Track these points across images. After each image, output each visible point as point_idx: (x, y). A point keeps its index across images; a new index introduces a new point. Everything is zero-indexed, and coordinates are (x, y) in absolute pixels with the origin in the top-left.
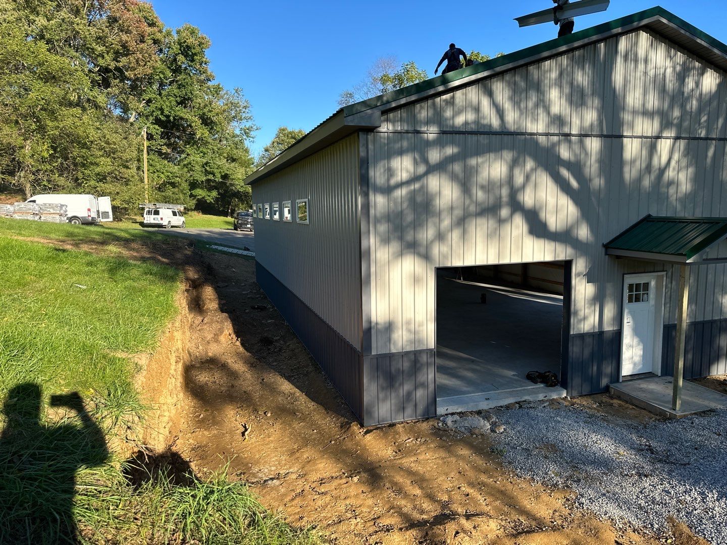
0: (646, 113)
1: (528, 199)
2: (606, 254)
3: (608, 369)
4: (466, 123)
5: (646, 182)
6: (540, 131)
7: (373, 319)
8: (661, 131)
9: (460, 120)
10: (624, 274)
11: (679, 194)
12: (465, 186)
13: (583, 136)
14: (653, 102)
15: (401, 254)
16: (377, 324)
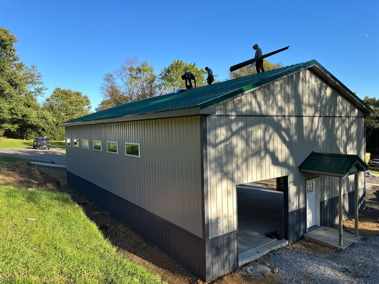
0: (310, 106)
1: (271, 147)
2: (299, 171)
3: (302, 227)
4: (247, 110)
5: (311, 137)
6: (274, 114)
7: (210, 218)
8: (315, 114)
9: (244, 109)
10: (306, 180)
11: (322, 141)
12: (247, 141)
13: (290, 116)
14: (312, 101)
15: (221, 180)
16: (211, 220)
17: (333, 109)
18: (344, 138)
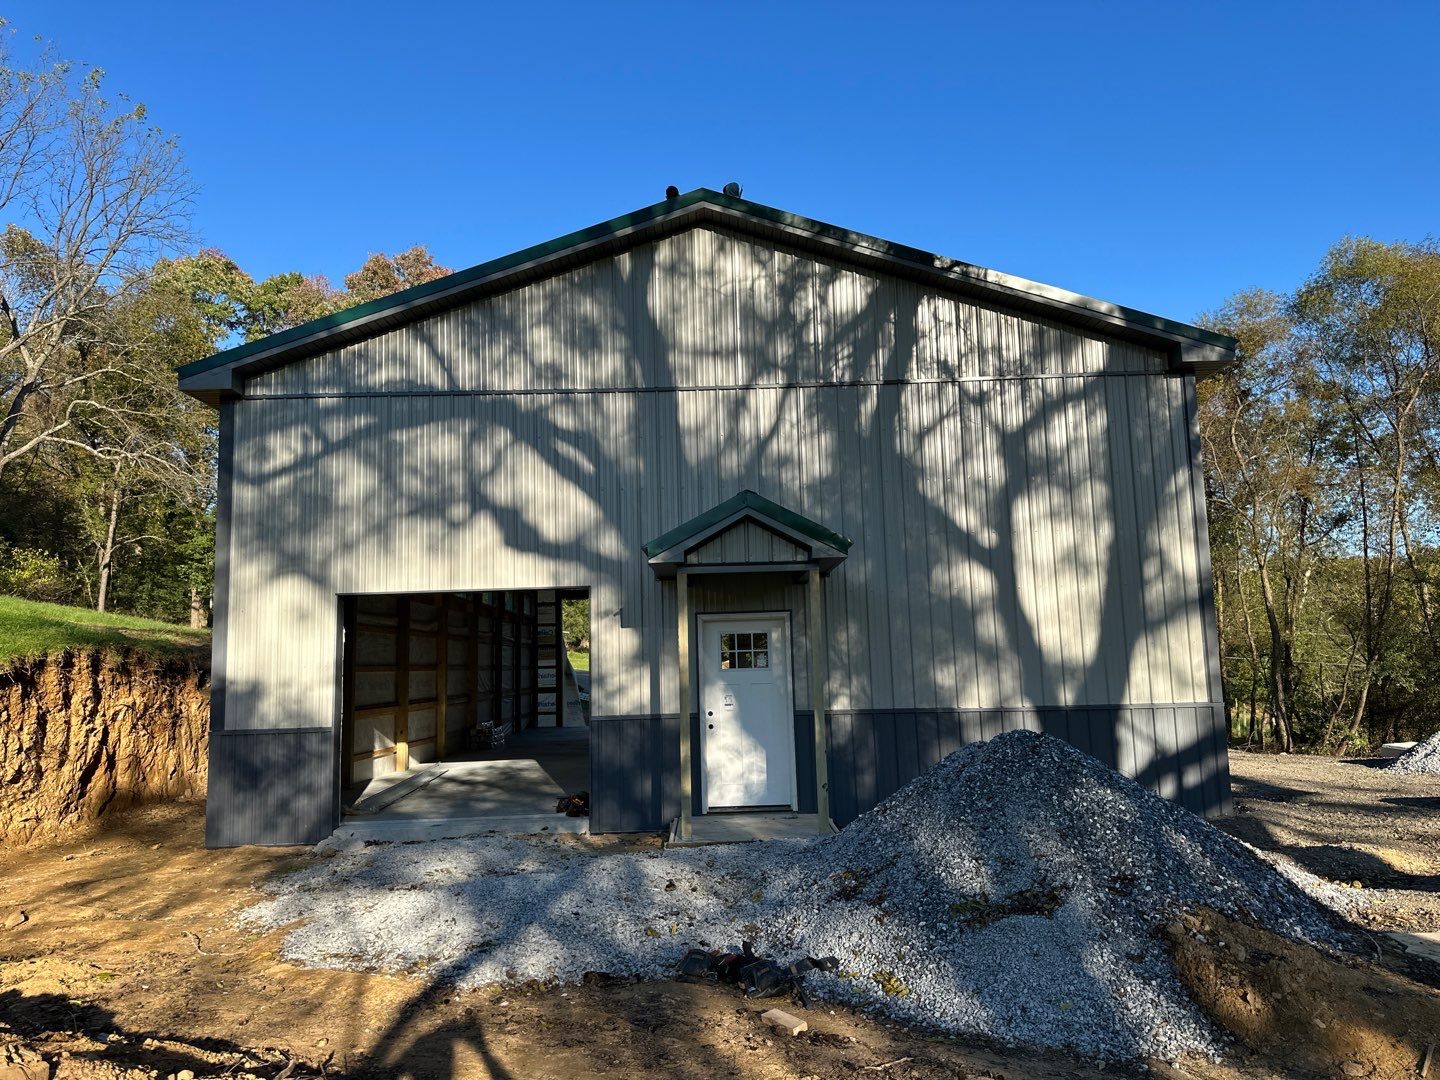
0: (722, 353)
6: (519, 388)
7: (229, 678)
8: (754, 377)
9: (378, 379)
10: (696, 614)
11: (804, 479)
16: (233, 683)
17: (882, 356)
18: (990, 467)
